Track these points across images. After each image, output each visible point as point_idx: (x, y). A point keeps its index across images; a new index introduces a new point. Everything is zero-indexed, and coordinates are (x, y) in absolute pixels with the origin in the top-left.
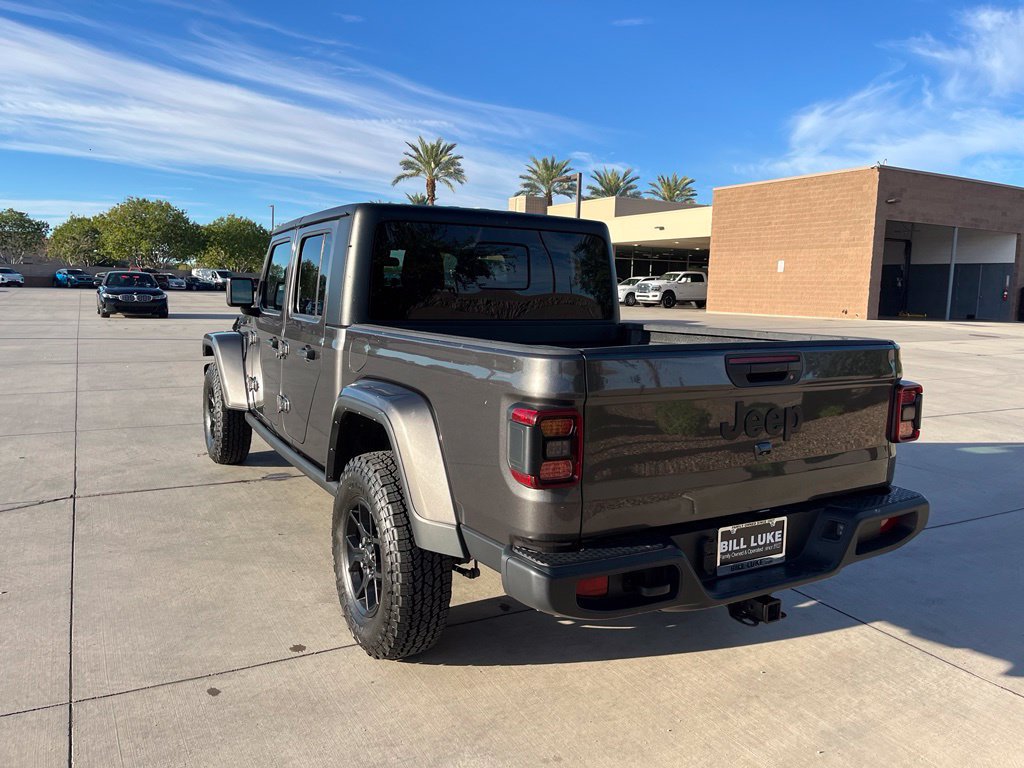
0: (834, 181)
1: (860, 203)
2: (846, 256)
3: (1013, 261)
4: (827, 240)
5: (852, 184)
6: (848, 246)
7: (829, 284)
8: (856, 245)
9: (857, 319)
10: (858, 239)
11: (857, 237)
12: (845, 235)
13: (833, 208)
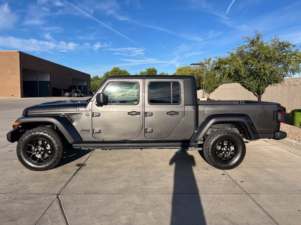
0: (3, 54)
1: (13, 62)
2: (11, 78)
3: (50, 81)
4: (2, 73)
5: (10, 56)
6: (11, 75)
7: (5, 87)
8: (14, 75)
9: (17, 98)
10: (14, 73)
11: (14, 72)
12: (9, 71)
13: (4, 62)
